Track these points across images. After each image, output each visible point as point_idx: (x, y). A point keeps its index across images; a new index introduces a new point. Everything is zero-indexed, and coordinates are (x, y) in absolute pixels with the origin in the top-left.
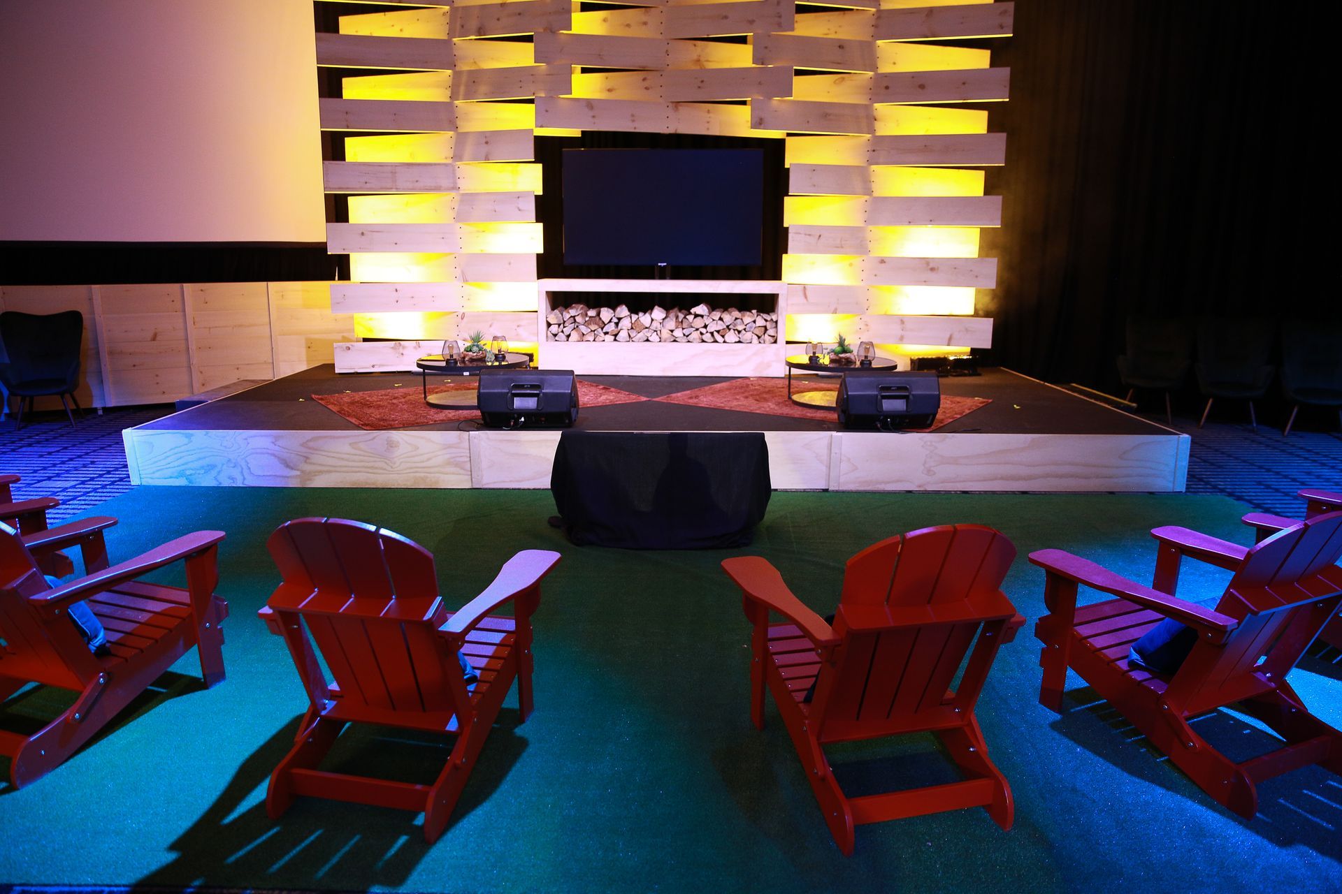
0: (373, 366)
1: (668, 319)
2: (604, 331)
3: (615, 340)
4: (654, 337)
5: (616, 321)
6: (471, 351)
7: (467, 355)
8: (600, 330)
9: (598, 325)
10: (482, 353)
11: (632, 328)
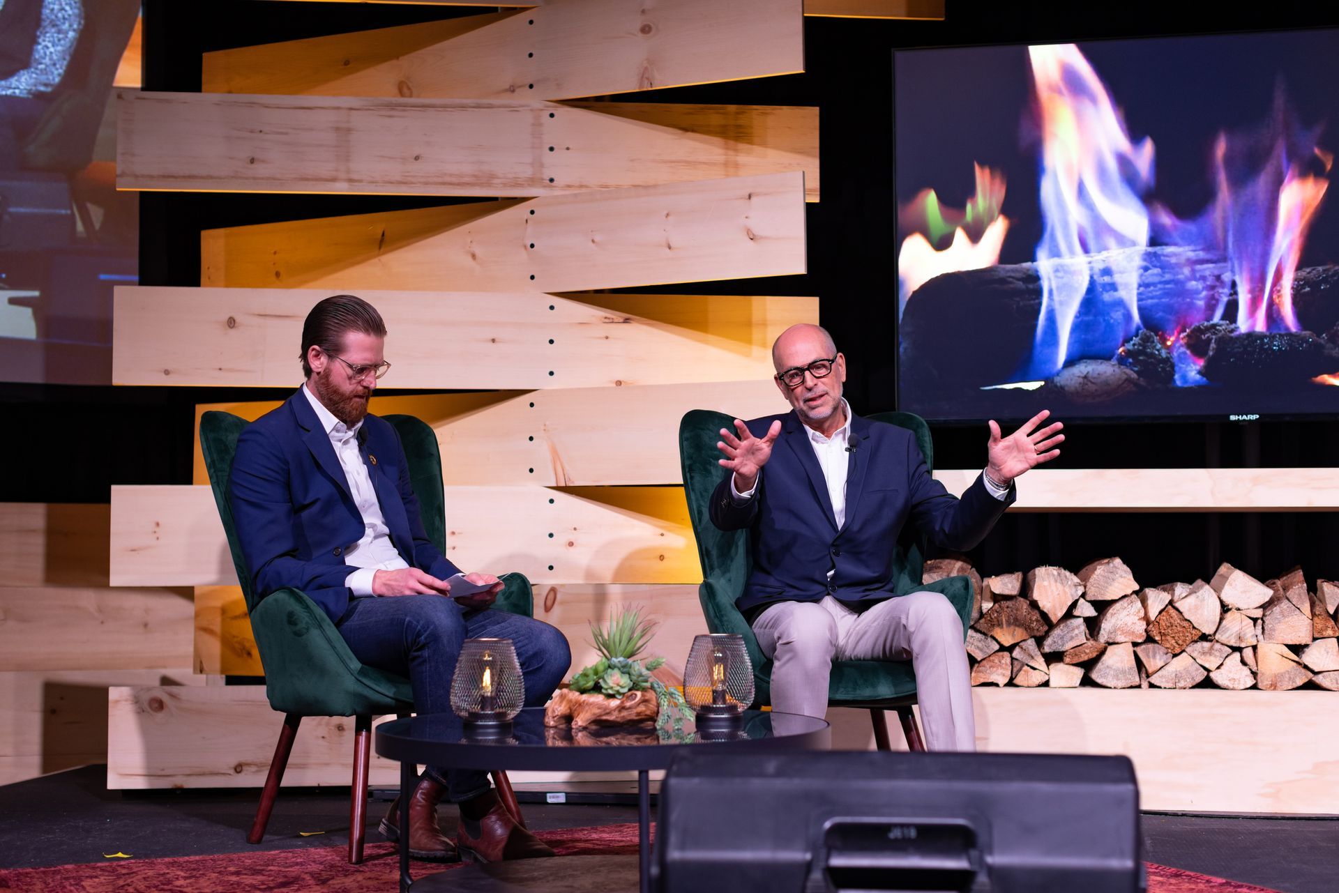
0: (239, 768)
1: (1284, 605)
2: (1047, 650)
3: (1087, 682)
4: (1232, 672)
5: (1090, 611)
6: (597, 688)
7: (581, 705)
8: (1031, 644)
9: (1027, 628)
10: (645, 701)
11: (1149, 639)
